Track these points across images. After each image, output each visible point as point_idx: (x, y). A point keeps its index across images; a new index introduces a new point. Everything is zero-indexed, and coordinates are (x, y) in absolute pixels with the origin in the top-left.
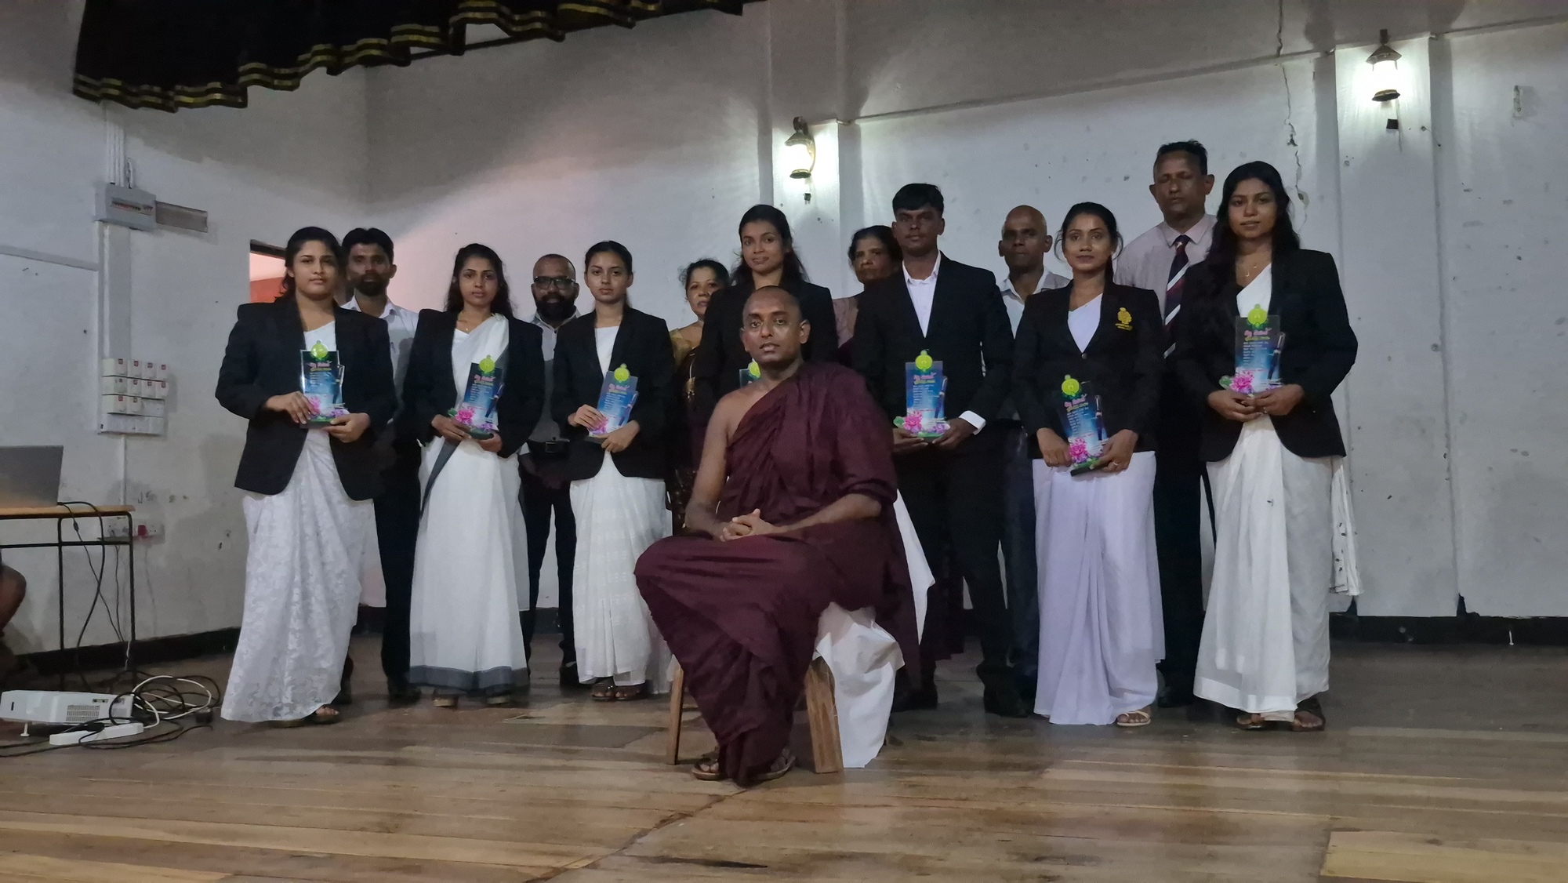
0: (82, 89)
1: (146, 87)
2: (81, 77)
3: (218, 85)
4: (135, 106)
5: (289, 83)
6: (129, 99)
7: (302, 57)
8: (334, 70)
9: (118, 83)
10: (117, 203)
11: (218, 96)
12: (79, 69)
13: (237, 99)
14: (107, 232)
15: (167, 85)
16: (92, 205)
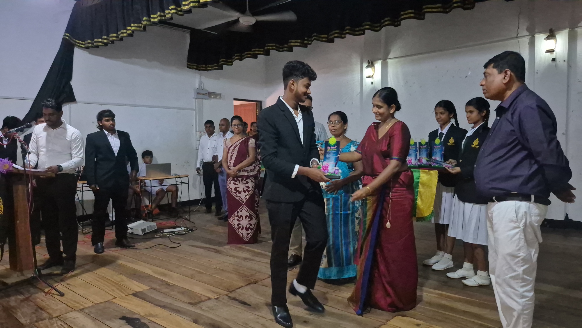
0: (189, 66)
1: (202, 66)
2: (189, 63)
3: (216, 64)
4: (199, 70)
5: (230, 63)
6: (198, 69)
7: (233, 57)
8: (241, 60)
9: (196, 65)
10: (199, 94)
11: (216, 67)
12: (188, 61)
13: (221, 68)
14: (197, 100)
15: (206, 65)
16: (193, 94)
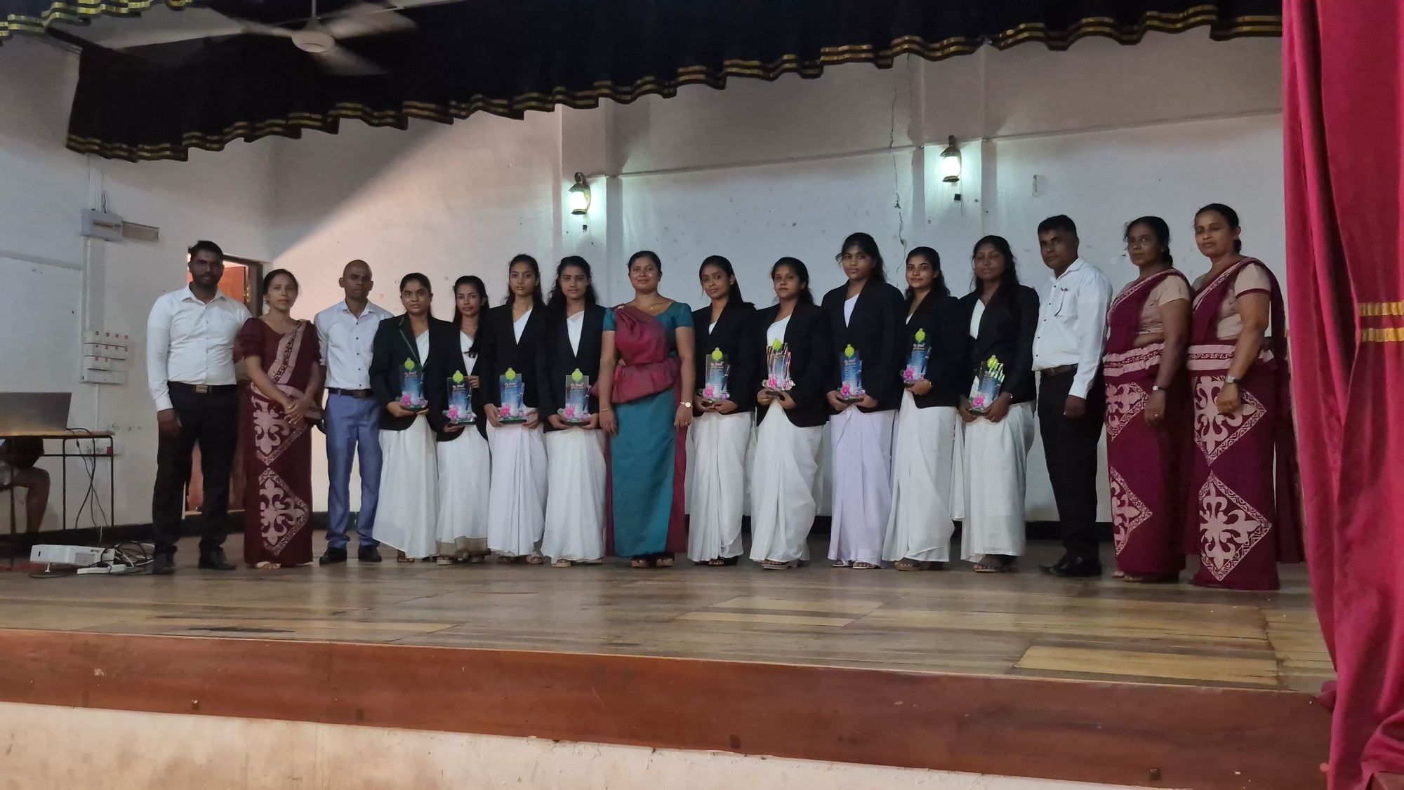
0: (73, 144)
1: (117, 145)
2: (73, 137)
3: (168, 145)
4: (109, 158)
5: (215, 146)
6: (106, 153)
7: (226, 130)
8: (249, 139)
9: (98, 141)
10: (97, 224)
11: (168, 153)
12: (71, 131)
13: (181, 155)
14: (89, 242)
15: (133, 145)
16: (79, 225)
